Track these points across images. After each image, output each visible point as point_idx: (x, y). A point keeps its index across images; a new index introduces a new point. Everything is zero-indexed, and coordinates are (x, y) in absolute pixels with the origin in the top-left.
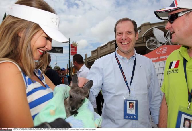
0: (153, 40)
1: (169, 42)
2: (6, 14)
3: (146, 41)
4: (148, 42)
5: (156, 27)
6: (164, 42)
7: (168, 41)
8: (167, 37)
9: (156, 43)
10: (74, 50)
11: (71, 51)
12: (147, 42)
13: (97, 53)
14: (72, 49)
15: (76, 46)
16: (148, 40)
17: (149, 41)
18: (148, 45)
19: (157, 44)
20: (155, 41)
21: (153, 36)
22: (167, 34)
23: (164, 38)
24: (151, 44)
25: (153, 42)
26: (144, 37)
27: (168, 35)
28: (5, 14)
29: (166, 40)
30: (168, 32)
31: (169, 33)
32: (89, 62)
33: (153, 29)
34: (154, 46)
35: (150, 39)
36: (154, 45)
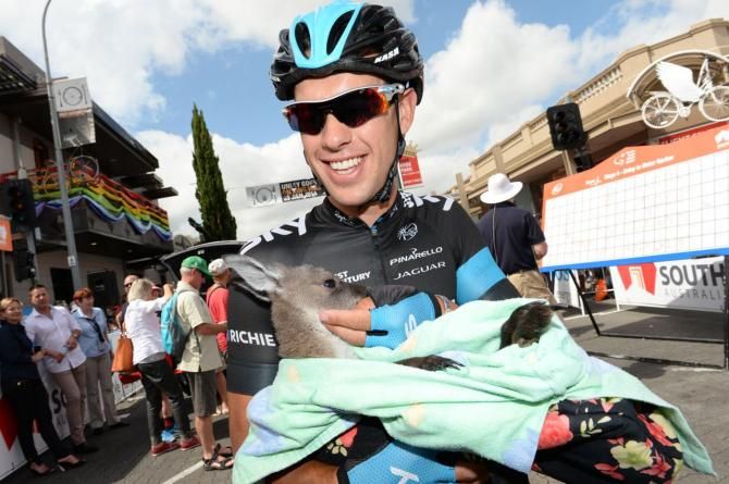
0: (662, 100)
1: (710, 95)
2: (195, 107)
3: (641, 105)
4: (648, 109)
5: (665, 60)
6: (694, 99)
7: (707, 93)
8: (701, 84)
9: (672, 105)
10: (410, 169)
11: (402, 173)
12: (644, 108)
13: (493, 162)
14: (405, 167)
15: (414, 154)
16: (648, 101)
17: (651, 104)
18: (649, 117)
19: (675, 108)
20: (668, 101)
21: (658, 86)
22: (701, 72)
23: (696, 87)
24: (658, 111)
25: (662, 105)
26: (634, 97)
27: (704, 75)
28: (193, 108)
29: (701, 92)
30: (702, 68)
31: (707, 69)
32: (470, 197)
33: (654, 66)
34: (666, 115)
35: (652, 98)
36: (666, 111)
